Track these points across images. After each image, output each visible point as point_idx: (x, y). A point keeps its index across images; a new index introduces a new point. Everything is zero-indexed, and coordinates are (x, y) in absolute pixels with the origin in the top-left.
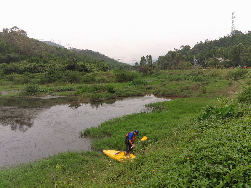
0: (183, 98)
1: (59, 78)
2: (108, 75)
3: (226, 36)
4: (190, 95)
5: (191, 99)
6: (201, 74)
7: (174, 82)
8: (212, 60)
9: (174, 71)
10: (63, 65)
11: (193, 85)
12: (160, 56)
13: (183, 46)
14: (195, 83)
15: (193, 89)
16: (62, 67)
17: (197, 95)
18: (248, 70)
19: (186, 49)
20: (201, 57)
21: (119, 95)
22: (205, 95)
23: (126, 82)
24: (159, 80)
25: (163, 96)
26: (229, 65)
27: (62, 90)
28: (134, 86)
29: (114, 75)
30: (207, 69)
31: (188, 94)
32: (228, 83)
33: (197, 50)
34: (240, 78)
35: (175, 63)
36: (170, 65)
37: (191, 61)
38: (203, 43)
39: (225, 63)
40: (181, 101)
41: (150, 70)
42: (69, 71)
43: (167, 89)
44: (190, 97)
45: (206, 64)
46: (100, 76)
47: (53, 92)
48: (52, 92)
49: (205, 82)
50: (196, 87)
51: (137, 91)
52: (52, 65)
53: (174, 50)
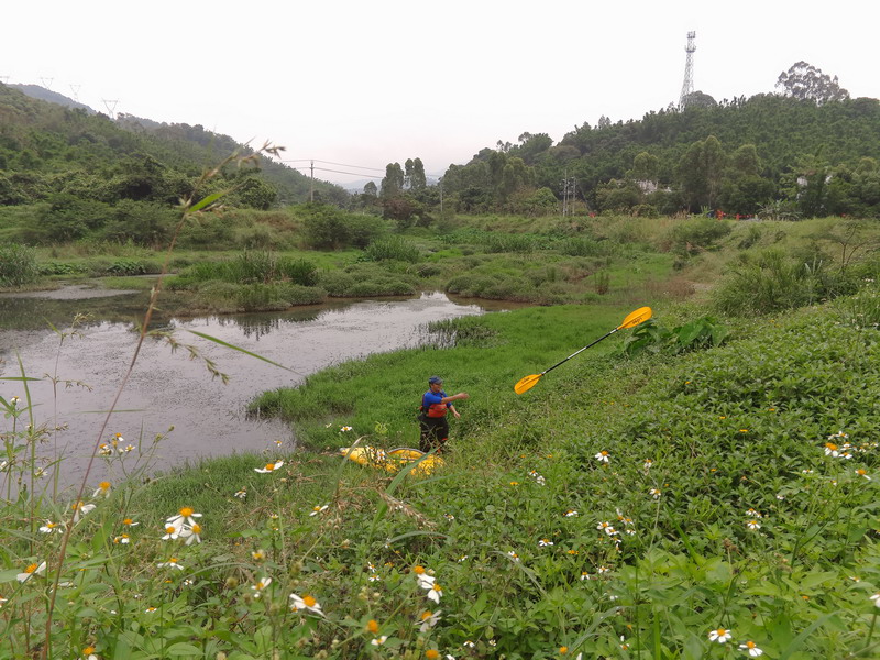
0: (541, 305)
1: (95, 225)
2: (277, 220)
3: (665, 110)
4: (561, 297)
5: (565, 309)
6: (586, 233)
7: (507, 256)
8: (621, 187)
9: (501, 219)
10: (107, 178)
11: (567, 265)
12: (452, 166)
13: (526, 134)
14: (572, 260)
15: (567, 279)
16: (102, 186)
17: (583, 296)
18: (731, 222)
19: (537, 144)
20: (584, 175)
21: (333, 291)
22: (608, 296)
23: (344, 249)
24: (456, 248)
25: (476, 297)
26: (673, 207)
27: (116, 271)
28: (376, 263)
29: (300, 225)
30: (605, 215)
31: (555, 293)
32: (673, 262)
33: (572, 152)
34: (708, 247)
35: (503, 194)
36: (487, 197)
37: (553, 188)
38: (593, 128)
39: (659, 198)
40: (538, 314)
41: (420, 212)
42: (130, 202)
43: (489, 278)
44: (562, 303)
45: (601, 201)
46: (250, 225)
47: (82, 275)
48: (78, 275)
49: (602, 259)
50: (576, 272)
51: (391, 282)
52: (64, 179)
53: (499, 146)
